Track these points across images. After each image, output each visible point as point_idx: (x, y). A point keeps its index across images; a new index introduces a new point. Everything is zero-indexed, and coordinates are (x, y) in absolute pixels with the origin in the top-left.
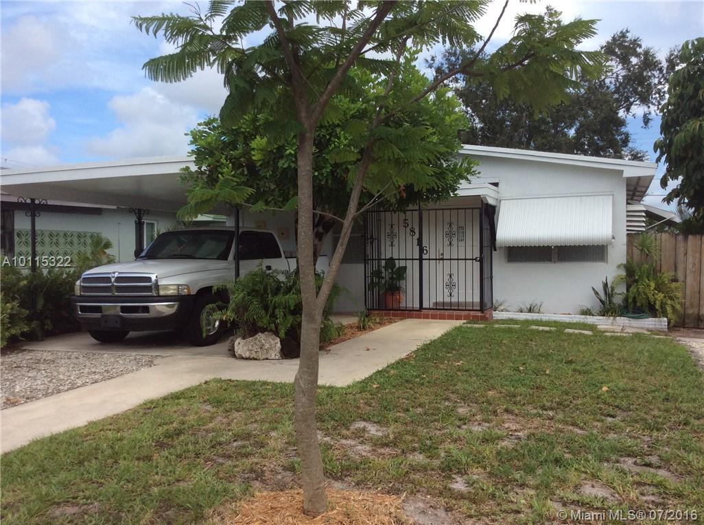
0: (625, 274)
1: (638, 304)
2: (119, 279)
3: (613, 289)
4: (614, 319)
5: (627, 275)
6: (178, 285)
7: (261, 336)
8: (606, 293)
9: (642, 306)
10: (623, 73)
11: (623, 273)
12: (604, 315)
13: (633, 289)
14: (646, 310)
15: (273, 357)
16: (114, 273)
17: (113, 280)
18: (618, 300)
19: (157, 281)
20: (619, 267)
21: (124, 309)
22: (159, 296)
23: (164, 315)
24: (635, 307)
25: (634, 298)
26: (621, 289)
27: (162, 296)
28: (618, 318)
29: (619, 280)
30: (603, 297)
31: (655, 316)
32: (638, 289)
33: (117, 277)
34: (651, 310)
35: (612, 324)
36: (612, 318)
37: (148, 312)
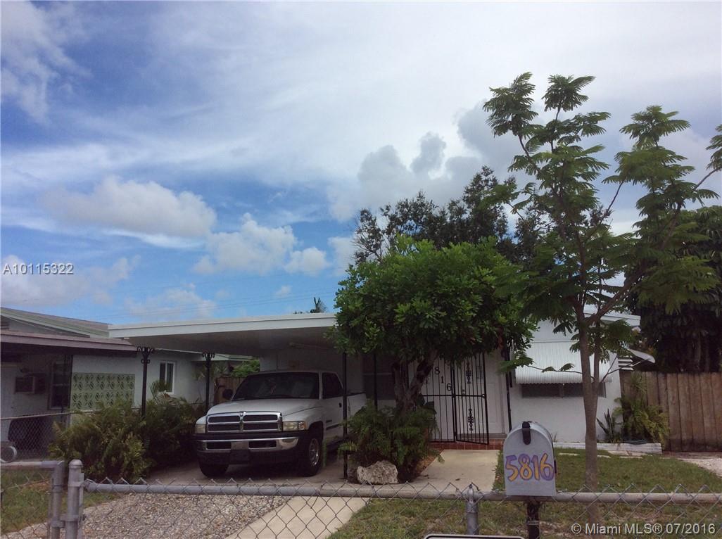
0: (621, 406)
1: (637, 432)
2: (247, 418)
3: (614, 420)
4: (619, 445)
5: (623, 407)
6: (298, 421)
7: (380, 464)
8: (609, 424)
9: (639, 434)
10: (554, 225)
11: (619, 406)
12: (609, 442)
13: (631, 419)
14: (643, 437)
15: (393, 482)
16: (242, 412)
17: (241, 418)
18: (618, 428)
19: (281, 418)
20: (616, 400)
21: (252, 444)
22: (283, 431)
23: (283, 448)
24: (633, 434)
25: (633, 427)
26: (620, 420)
27: (286, 432)
28: (622, 444)
29: (617, 412)
30: (606, 426)
31: (651, 441)
32: (635, 419)
33: (245, 416)
34: (647, 437)
35: (617, 450)
36: (617, 444)
37: (275, 446)
